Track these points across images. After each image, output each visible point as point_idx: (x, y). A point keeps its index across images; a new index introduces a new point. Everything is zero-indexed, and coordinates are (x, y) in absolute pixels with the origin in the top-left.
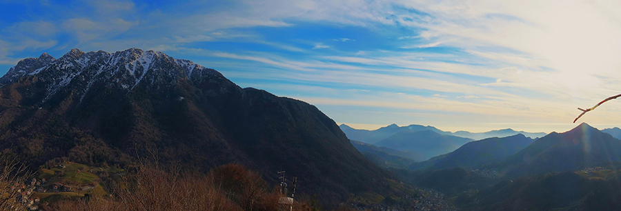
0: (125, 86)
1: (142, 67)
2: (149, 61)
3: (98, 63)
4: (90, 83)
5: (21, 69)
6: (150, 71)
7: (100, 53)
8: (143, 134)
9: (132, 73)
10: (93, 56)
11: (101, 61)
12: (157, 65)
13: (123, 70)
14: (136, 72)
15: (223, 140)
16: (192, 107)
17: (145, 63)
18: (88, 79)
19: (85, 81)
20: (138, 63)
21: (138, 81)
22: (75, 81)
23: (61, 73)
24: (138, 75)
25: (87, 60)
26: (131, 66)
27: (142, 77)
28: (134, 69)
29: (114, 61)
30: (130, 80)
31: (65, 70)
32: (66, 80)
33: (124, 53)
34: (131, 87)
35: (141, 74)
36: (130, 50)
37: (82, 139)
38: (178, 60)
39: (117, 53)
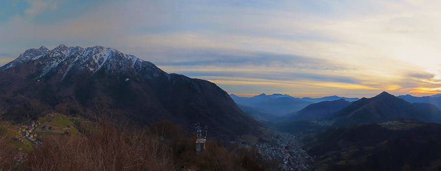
0: (91, 69)
1: (103, 58)
2: (107, 55)
3: (75, 54)
4: (70, 66)
5: (27, 55)
6: (108, 61)
7: (77, 48)
8: (101, 99)
9: (96, 61)
10: (73, 49)
11: (77, 53)
12: (113, 57)
13: (91, 59)
14: (99, 61)
16: (135, 85)
17: (105, 55)
18: (69, 64)
19: (67, 65)
20: (101, 55)
21: (100, 67)
22: (60, 65)
23: (52, 59)
24: (100, 63)
25: (69, 52)
26: (96, 57)
27: (102, 64)
28: (98, 59)
29: (86, 53)
30: (95, 66)
31: (55, 57)
32: (55, 64)
33: (92, 49)
34: (95, 70)
35: (102, 62)
36: (96, 47)
38: (126, 55)
39: (88, 48)
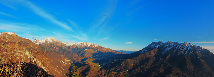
0: (183, 53)
1: (188, 48)
2: (190, 46)
3: (176, 45)
4: (174, 51)
6: (190, 49)
7: (176, 43)
8: (189, 68)
9: (185, 49)
10: (174, 43)
11: (177, 45)
12: (192, 48)
13: (183, 48)
14: (186, 49)
15: (211, 70)
16: (202, 60)
17: (188, 46)
18: (174, 50)
19: (173, 51)
21: (187, 52)
22: (170, 50)
24: (187, 50)
25: (173, 44)
26: (185, 47)
28: (186, 48)
29: (180, 45)
30: (185, 51)
31: (167, 46)
32: (168, 50)
33: (183, 44)
34: (185, 53)
35: (188, 50)
36: (184, 43)
37: (174, 68)
38: (197, 46)
39: (181, 43)
